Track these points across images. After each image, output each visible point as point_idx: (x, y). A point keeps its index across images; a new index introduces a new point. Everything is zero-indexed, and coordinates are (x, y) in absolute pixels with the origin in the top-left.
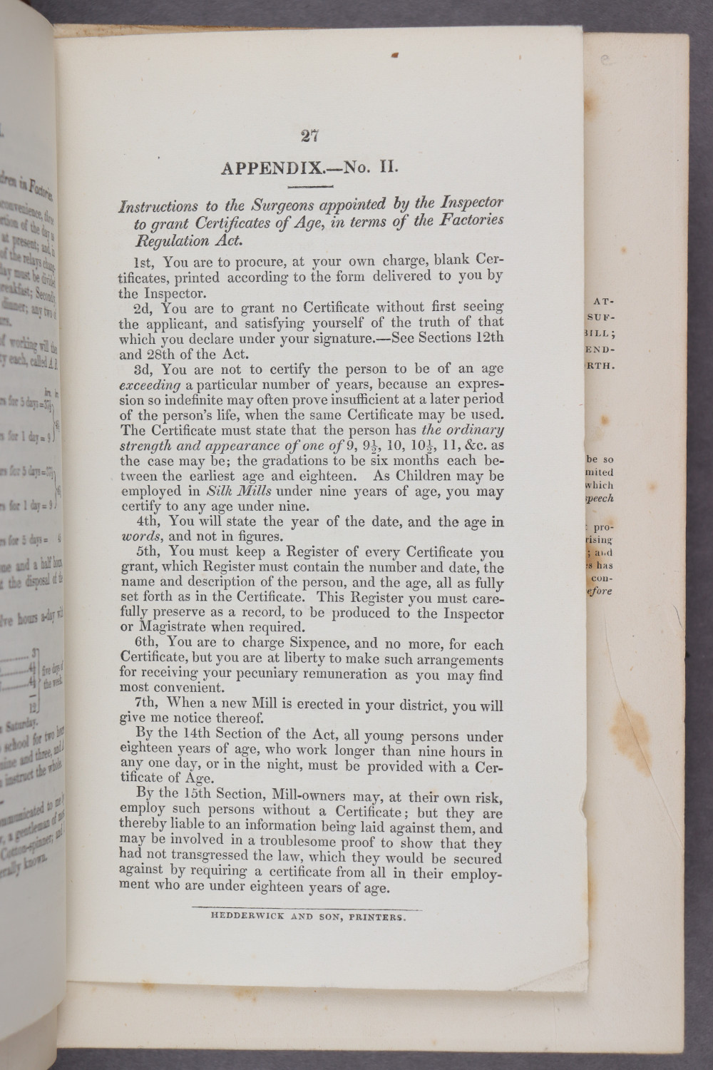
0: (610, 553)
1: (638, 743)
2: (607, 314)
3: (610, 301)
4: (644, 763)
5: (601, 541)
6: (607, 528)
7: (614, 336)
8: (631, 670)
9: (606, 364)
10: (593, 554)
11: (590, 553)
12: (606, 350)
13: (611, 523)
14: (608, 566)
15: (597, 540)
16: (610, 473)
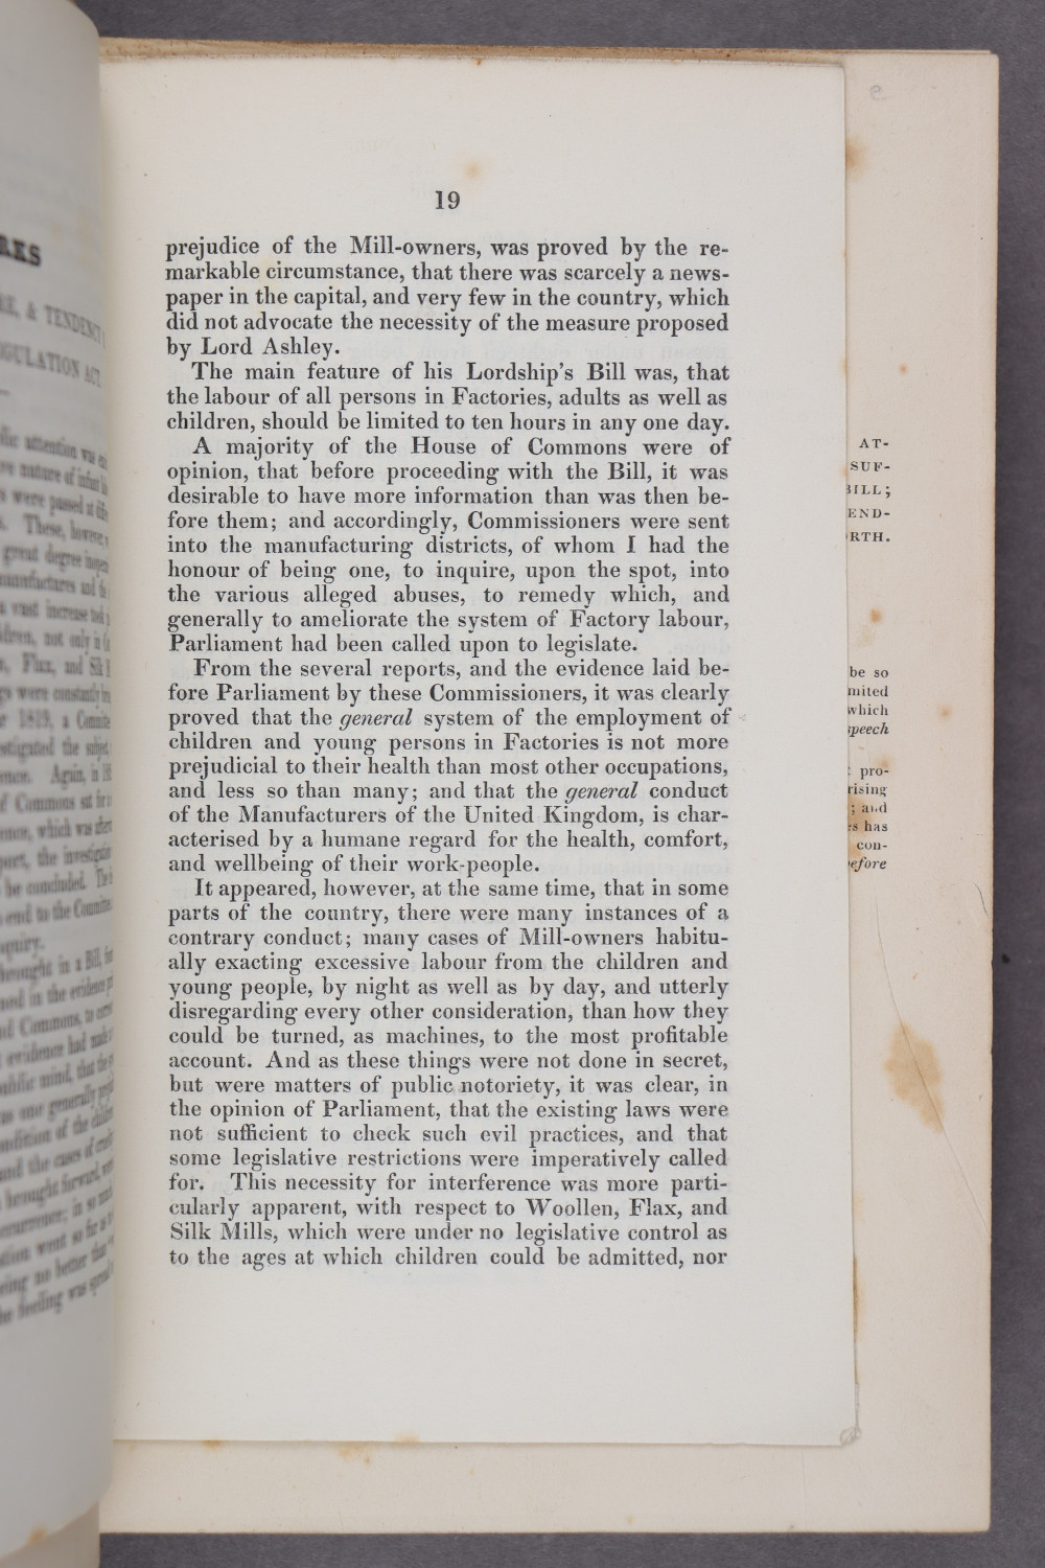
0: (883, 809)
1: (924, 1083)
2: (878, 461)
3: (883, 442)
4: (933, 1113)
5: (870, 791)
6: (879, 772)
7: (888, 493)
8: (914, 977)
9: (878, 535)
10: (858, 809)
11: (855, 809)
12: (877, 515)
13: (885, 764)
14: (881, 828)
15: (865, 790)
16: (884, 693)
